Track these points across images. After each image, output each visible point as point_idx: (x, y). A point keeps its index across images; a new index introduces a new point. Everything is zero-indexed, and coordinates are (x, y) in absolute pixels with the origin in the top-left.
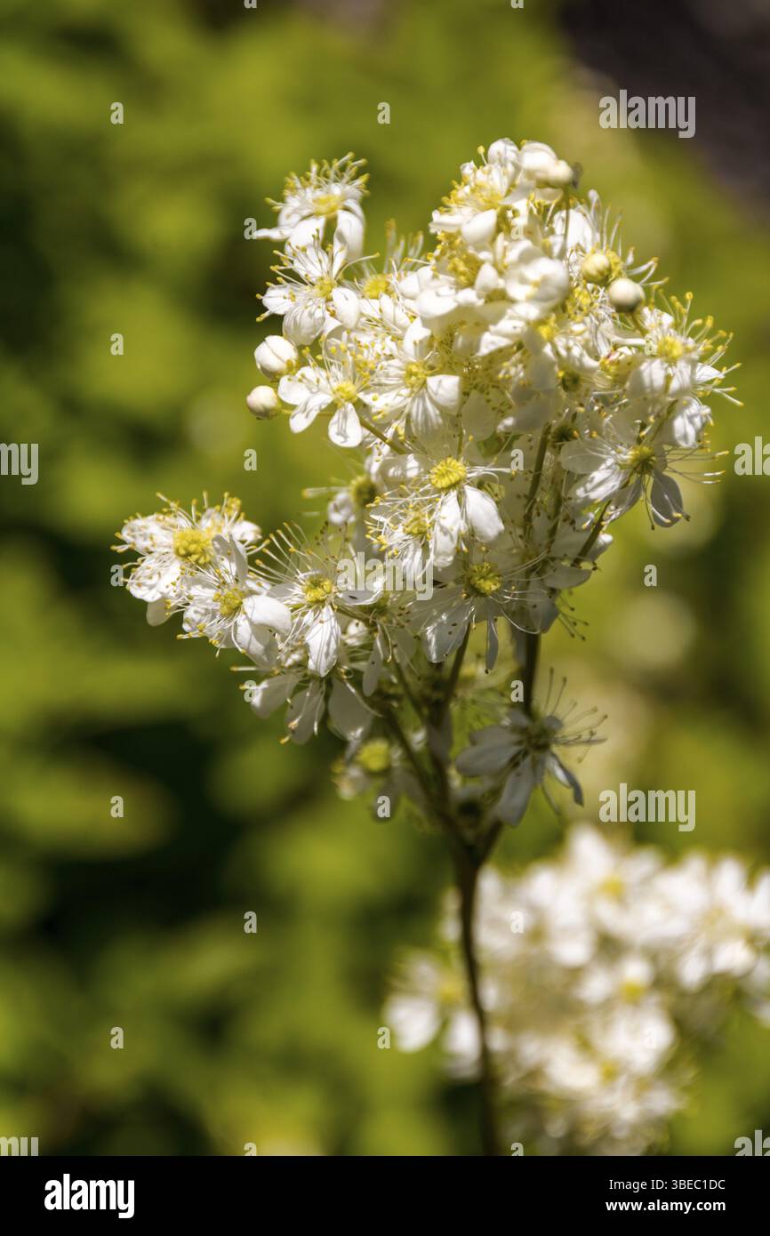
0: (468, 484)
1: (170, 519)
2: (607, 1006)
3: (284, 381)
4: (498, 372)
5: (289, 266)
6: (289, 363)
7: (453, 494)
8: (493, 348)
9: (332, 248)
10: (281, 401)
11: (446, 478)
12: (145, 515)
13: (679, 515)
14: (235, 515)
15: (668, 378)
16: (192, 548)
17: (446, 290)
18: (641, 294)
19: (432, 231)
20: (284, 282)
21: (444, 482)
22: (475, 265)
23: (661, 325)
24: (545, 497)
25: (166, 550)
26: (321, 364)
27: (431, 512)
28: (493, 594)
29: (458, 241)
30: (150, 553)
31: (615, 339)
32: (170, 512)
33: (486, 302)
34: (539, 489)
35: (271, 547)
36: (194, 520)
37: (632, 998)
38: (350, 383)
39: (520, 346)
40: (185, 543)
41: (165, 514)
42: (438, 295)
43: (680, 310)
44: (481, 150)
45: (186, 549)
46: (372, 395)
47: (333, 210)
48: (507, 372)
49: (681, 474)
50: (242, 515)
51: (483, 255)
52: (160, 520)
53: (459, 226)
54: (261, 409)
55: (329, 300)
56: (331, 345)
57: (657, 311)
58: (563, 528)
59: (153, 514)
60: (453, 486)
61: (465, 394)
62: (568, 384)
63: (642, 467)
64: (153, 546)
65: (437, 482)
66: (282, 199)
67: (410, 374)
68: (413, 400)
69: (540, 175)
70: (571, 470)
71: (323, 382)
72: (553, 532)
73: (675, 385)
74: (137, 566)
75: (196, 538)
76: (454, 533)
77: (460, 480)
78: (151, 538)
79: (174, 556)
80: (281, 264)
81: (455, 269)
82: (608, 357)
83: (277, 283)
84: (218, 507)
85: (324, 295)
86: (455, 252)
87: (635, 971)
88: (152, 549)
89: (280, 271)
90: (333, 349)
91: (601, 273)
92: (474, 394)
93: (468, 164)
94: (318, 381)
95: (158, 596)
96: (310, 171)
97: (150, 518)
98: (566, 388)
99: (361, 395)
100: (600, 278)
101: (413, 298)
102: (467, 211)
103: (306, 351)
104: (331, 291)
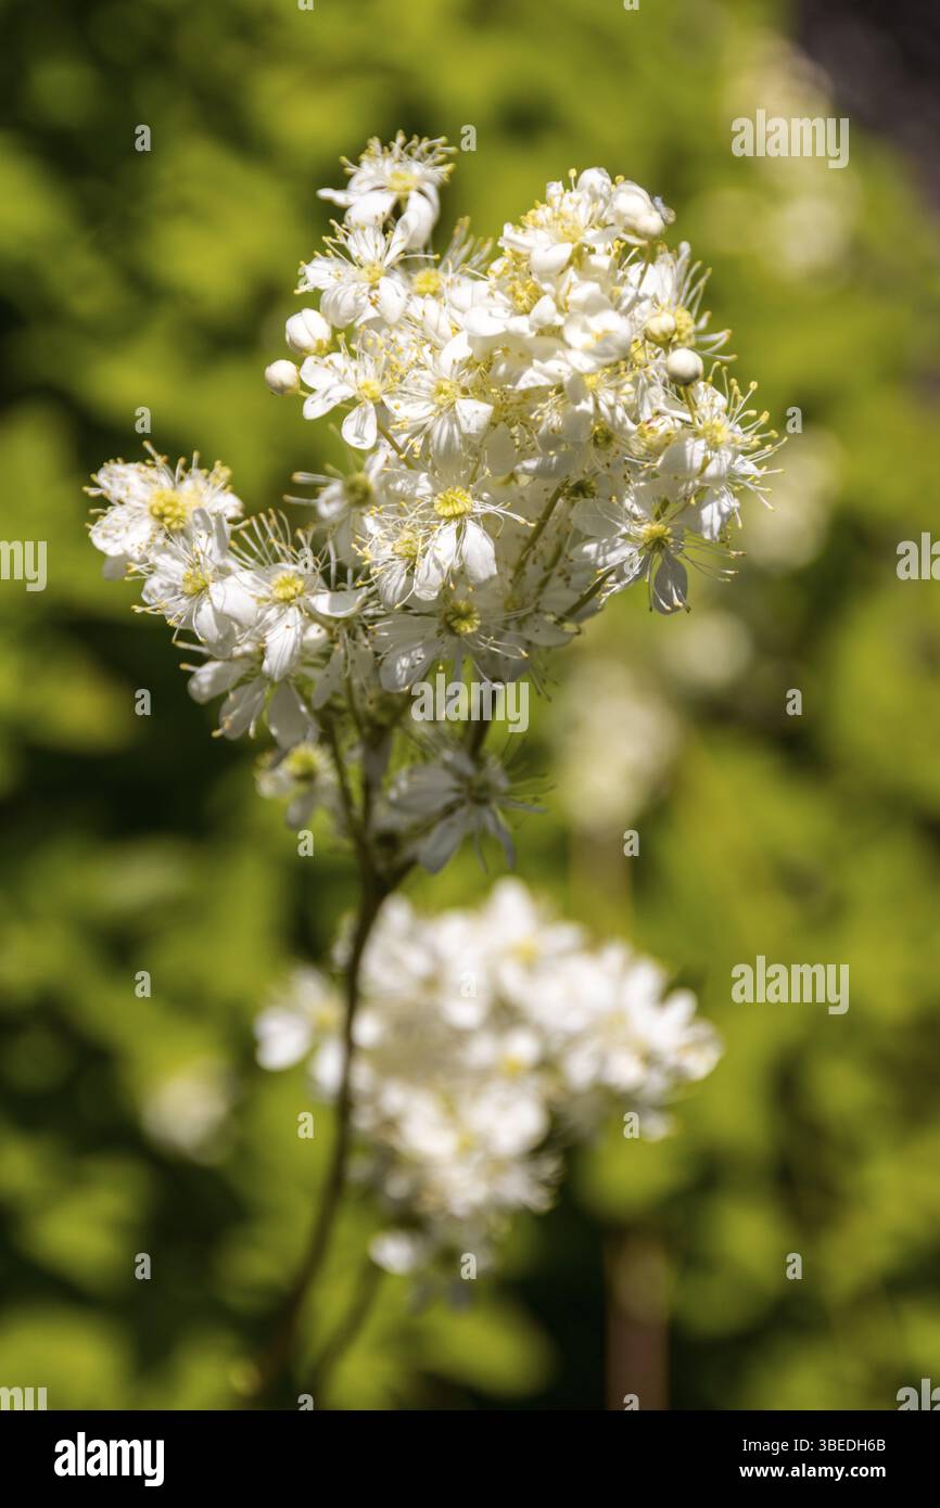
0: (472, 519)
1: (152, 473)
2: (485, 1075)
3: (309, 361)
4: (532, 412)
5: (342, 240)
6: (320, 342)
7: (454, 525)
8: (531, 384)
9: (392, 236)
10: (301, 382)
11: (451, 507)
12: (127, 461)
13: (681, 604)
14: (222, 484)
15: (706, 462)
16: (168, 510)
17: (500, 311)
18: (701, 368)
19: (500, 244)
20: (333, 257)
21: (447, 511)
22: (537, 295)
23: (712, 406)
24: (545, 546)
25: (140, 505)
26: (353, 354)
27: (426, 538)
28: (468, 636)
29: (524, 264)
30: (121, 503)
31: (662, 407)
32: (154, 466)
33: (537, 335)
34: (541, 537)
35: (250, 529)
36: (176, 480)
37: (513, 1074)
38: (377, 382)
39: (560, 390)
40: (162, 504)
41: (147, 465)
42: (490, 314)
43: (736, 396)
44: (573, 173)
45: (160, 509)
46: (397, 402)
47: (407, 189)
48: (541, 413)
49: (692, 562)
50: (229, 488)
51: (546, 287)
52: (141, 472)
53: (530, 248)
54: (279, 384)
55: (375, 287)
56: (369, 337)
57: (711, 389)
58: (556, 582)
59: (136, 462)
60: (455, 516)
61: (493, 424)
62: (600, 440)
63: (654, 545)
64: (127, 497)
65: (439, 508)
66: (357, 163)
67: (440, 391)
68: (438, 418)
69: (630, 221)
70: (581, 528)
71: (351, 375)
72: (544, 583)
73: (711, 470)
74: (105, 515)
75: (175, 500)
76: (445, 568)
77: (464, 513)
78: (128, 489)
79: (147, 513)
80: (334, 236)
81: (514, 293)
82: (648, 422)
83: (325, 255)
84: (205, 471)
85: (371, 282)
86: (517, 274)
87: (523, 1047)
88: (125, 500)
89: (332, 243)
90: (370, 341)
91: (665, 334)
92: (502, 426)
93: (555, 183)
94: (345, 372)
95: (121, 552)
96: (394, 141)
97: (132, 465)
98: (596, 443)
99: (385, 398)
100: (662, 339)
101: (462, 311)
102: (542, 235)
103: (341, 337)
104: (378, 279)
